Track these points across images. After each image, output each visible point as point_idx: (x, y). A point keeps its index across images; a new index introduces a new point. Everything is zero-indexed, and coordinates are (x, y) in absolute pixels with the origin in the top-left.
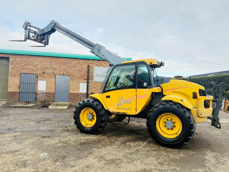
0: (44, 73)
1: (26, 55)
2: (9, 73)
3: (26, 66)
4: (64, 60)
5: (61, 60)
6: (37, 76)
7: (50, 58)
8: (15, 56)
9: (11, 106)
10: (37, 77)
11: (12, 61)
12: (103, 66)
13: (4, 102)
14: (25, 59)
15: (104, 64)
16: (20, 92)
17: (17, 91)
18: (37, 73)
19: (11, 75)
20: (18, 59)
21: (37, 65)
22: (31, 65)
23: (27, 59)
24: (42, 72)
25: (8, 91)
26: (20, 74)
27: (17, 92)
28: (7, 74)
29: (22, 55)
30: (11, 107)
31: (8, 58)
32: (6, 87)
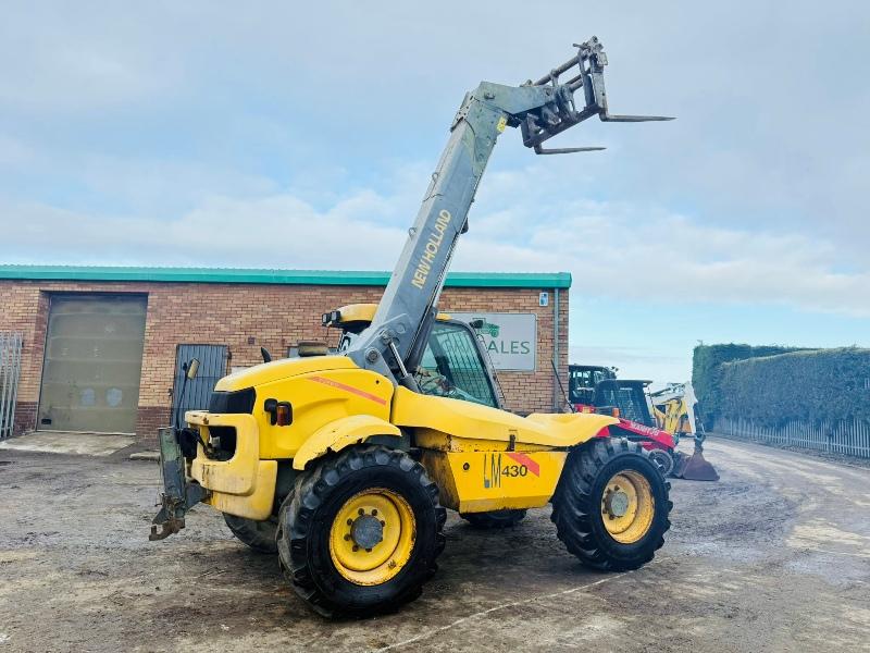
0: (251, 341)
1: (198, 282)
2: (146, 344)
3: (196, 319)
4: (318, 293)
5: (308, 293)
6: (230, 353)
7: (273, 290)
8: (165, 289)
9: (132, 455)
10: (230, 358)
11: (155, 304)
12: (456, 309)
13: (123, 444)
14: (194, 295)
15: (461, 300)
16: (172, 409)
17: (165, 405)
18: (231, 341)
19: (150, 352)
20: (174, 299)
21: (228, 315)
22: (211, 315)
23: (200, 295)
24: (244, 338)
25: (140, 404)
26: (178, 348)
27: (164, 408)
28: (139, 348)
29: (187, 283)
30: (134, 459)
31: (145, 296)
32: (135, 391)
